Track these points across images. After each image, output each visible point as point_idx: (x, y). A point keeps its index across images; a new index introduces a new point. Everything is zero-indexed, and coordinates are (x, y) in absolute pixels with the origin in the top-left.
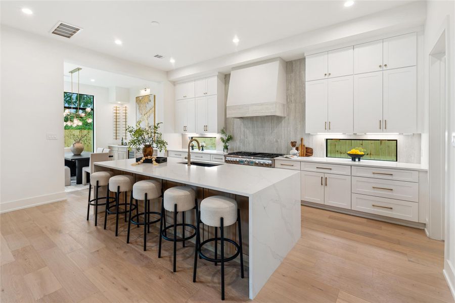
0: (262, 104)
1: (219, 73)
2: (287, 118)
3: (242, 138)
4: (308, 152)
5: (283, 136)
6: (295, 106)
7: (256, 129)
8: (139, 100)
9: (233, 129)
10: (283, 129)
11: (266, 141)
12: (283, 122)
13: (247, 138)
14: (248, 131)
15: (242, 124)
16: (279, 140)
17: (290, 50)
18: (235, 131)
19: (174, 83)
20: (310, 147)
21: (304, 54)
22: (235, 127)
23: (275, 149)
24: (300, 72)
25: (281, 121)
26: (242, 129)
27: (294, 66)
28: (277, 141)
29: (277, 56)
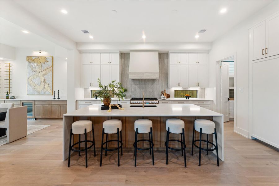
0: (151, 73)
1: (120, 51)
2: (158, 80)
3: (132, 90)
4: (168, 96)
5: (156, 89)
6: (162, 75)
7: (141, 85)
8: (30, 59)
9: (127, 85)
10: (156, 85)
11: (147, 91)
12: (156, 82)
13: (136, 90)
14: (136, 86)
15: (133, 82)
16: (154, 91)
17: (163, 48)
18: (128, 86)
19: (80, 52)
20: (168, 94)
21: (169, 51)
22: (128, 84)
23: (152, 95)
24: (164, 59)
25: (155, 82)
26: (133, 85)
27: (161, 56)
28: (153, 92)
29: (158, 50)
